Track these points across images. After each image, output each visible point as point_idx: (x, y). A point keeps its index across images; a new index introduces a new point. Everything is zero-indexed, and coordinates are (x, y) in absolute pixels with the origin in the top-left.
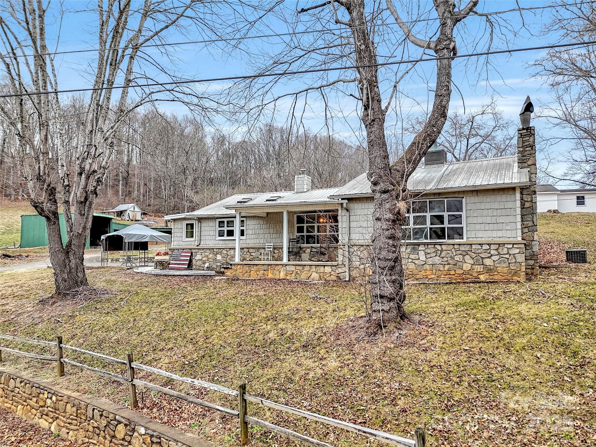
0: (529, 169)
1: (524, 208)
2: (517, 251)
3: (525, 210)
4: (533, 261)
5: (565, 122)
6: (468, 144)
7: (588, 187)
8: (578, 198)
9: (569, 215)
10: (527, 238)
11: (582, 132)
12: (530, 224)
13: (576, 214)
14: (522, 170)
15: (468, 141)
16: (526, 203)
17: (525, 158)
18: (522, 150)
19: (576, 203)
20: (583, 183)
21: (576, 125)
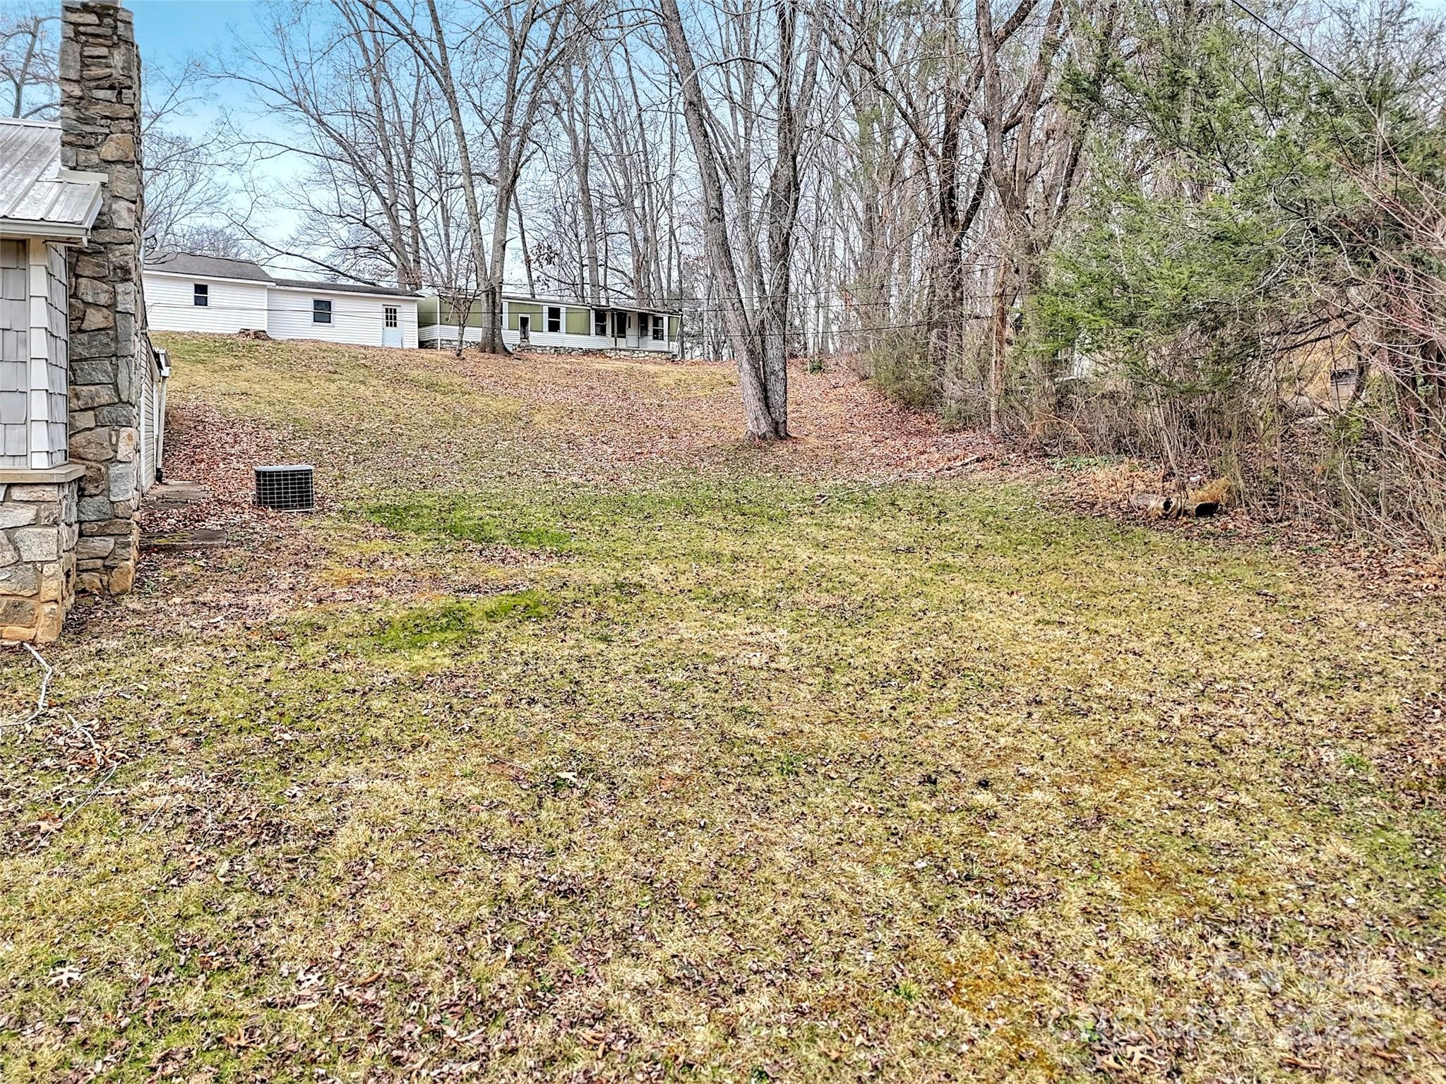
0: (104, 178)
1: (80, 331)
2: (27, 514)
3: (84, 338)
4: (111, 540)
5: (295, 107)
6: (18, 101)
7: (342, 281)
8: (317, 303)
9: (293, 345)
10: (91, 452)
11: (333, 143)
12: (105, 395)
13: (309, 346)
14: (79, 177)
15: (19, 89)
16: (90, 311)
17: (89, 129)
18: (77, 92)
19: (312, 318)
20: (332, 270)
21: (320, 122)
